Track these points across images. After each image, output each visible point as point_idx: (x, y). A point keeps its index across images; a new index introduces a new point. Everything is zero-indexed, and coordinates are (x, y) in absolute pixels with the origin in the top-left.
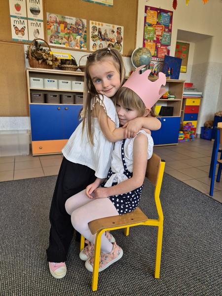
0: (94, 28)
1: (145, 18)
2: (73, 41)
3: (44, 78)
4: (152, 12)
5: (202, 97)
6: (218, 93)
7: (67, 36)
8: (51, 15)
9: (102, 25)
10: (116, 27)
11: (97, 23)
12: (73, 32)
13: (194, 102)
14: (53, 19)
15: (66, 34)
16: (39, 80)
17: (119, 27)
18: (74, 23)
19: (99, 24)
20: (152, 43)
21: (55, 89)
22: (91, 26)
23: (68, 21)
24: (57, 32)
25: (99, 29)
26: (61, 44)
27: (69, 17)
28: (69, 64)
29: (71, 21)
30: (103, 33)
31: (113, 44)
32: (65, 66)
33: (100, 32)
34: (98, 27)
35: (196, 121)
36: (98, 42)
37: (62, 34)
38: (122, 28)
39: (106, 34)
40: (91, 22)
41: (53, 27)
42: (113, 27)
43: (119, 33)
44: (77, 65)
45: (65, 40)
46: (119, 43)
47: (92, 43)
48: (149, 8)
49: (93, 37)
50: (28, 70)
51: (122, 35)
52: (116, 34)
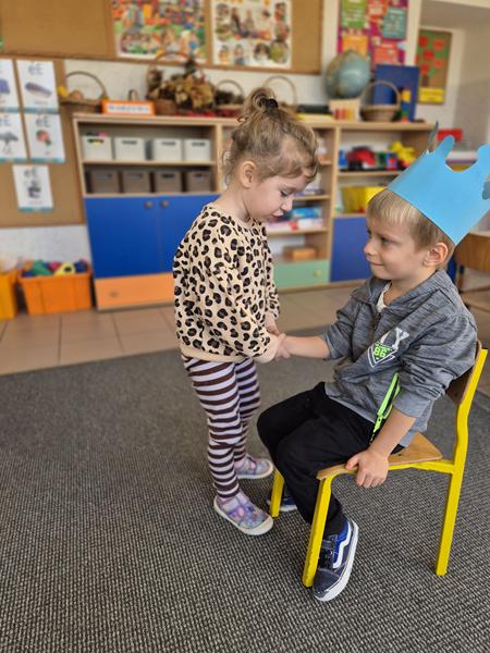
0: (223, 7)
2: (174, 43)
3: (113, 136)
7: (159, 33)
9: (240, 1)
10: (274, 2)
12: (173, 22)
15: (158, 28)
16: (102, 141)
17: (280, 1)
20: (359, 39)
22: (215, 4)
24: (137, 25)
26: (145, 52)
30: (243, 18)
31: (268, 43)
33: (235, 18)
34: (231, 5)
36: (233, 42)
37: (147, 30)
38: (288, 4)
39: (249, 21)
41: (126, 14)
42: (267, 3)
43: (280, 17)
45: (155, 43)
46: (281, 39)
47: (217, 45)
49: (221, 30)
50: (76, 121)
51: (289, 21)
52: (272, 19)
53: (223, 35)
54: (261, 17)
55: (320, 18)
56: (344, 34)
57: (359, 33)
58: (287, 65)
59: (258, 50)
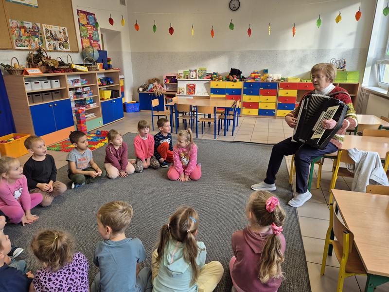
0: (46, 30)
1: (79, 19)
2: (33, 43)
4: (82, 14)
7: (28, 39)
8: (13, 21)
9: (52, 28)
10: (62, 28)
11: (48, 25)
12: (32, 35)
14: (15, 25)
15: (27, 37)
16: (28, 83)
17: (63, 28)
18: (31, 27)
19: (49, 27)
20: (87, 40)
22: (44, 29)
23: (26, 25)
24: (20, 36)
25: (50, 31)
26: (24, 47)
27: (26, 22)
29: (29, 25)
30: (53, 35)
31: (63, 42)
33: (51, 34)
34: (49, 29)
36: (52, 42)
37: (24, 38)
38: (66, 29)
39: (56, 35)
40: (43, 25)
41: (16, 32)
42: (60, 28)
43: (65, 33)
45: (27, 43)
46: (66, 41)
47: (47, 43)
48: (80, 12)
49: (47, 38)
50: (23, 78)
51: (67, 35)
52: (62, 34)
53: (49, 40)
54: (59, 33)
55: (76, 34)
56: (82, 39)
57: (87, 38)
58: (69, 50)
59: (60, 45)
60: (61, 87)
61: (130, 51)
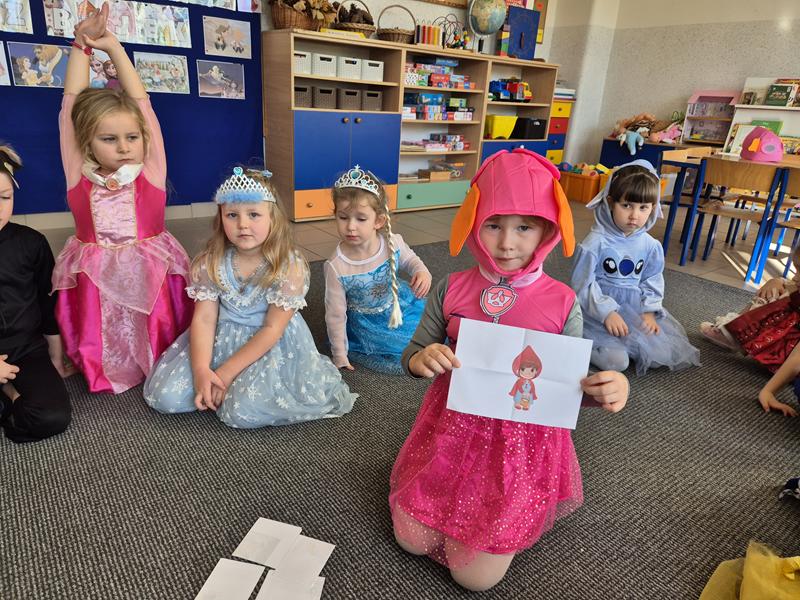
3: (313, 51)
5: (575, 100)
6: (602, 90)
13: (560, 110)
16: (305, 56)
21: (331, 76)
28: (359, 22)
32: (350, 25)
35: (562, 151)
44: (372, 24)
50: (293, 35)
60: (384, 80)
61: (613, 26)
